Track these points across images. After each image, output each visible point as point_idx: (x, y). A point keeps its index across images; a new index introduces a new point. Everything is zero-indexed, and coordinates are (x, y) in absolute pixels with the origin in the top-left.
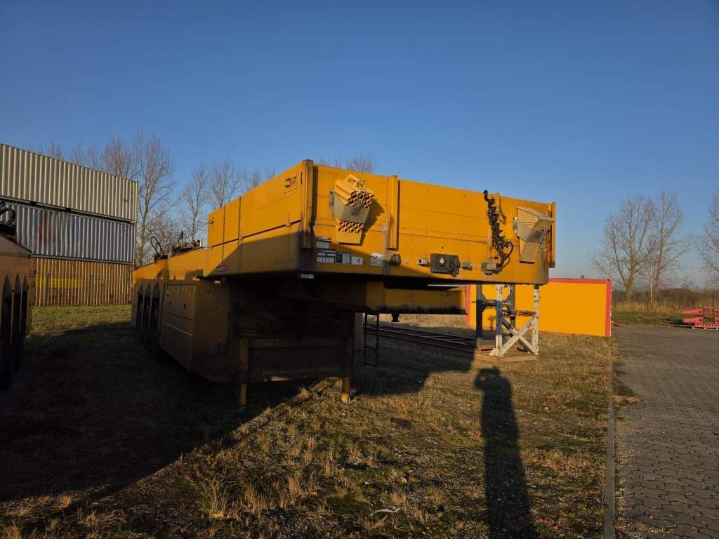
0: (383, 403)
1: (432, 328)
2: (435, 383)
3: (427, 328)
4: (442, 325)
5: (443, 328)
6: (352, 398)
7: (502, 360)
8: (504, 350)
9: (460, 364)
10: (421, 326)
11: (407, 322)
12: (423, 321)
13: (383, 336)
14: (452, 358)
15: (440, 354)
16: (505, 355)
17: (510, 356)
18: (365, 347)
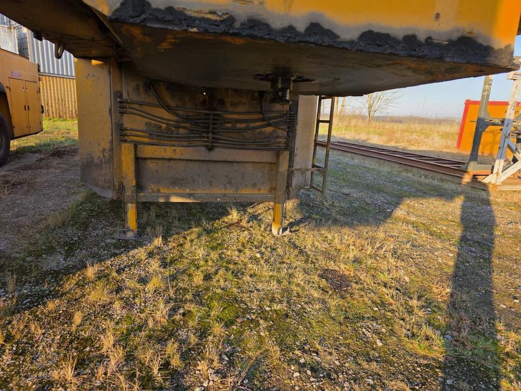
0: (325, 239)
1: (421, 151)
2: (408, 213)
3: (415, 151)
4: (431, 149)
5: (431, 152)
6: (284, 230)
7: (499, 188)
8: (504, 177)
9: (445, 189)
10: (409, 149)
11: (397, 145)
12: (413, 145)
13: (333, 148)
14: (436, 182)
15: (423, 177)
16: (504, 183)
17: (510, 184)
18: (314, 166)
